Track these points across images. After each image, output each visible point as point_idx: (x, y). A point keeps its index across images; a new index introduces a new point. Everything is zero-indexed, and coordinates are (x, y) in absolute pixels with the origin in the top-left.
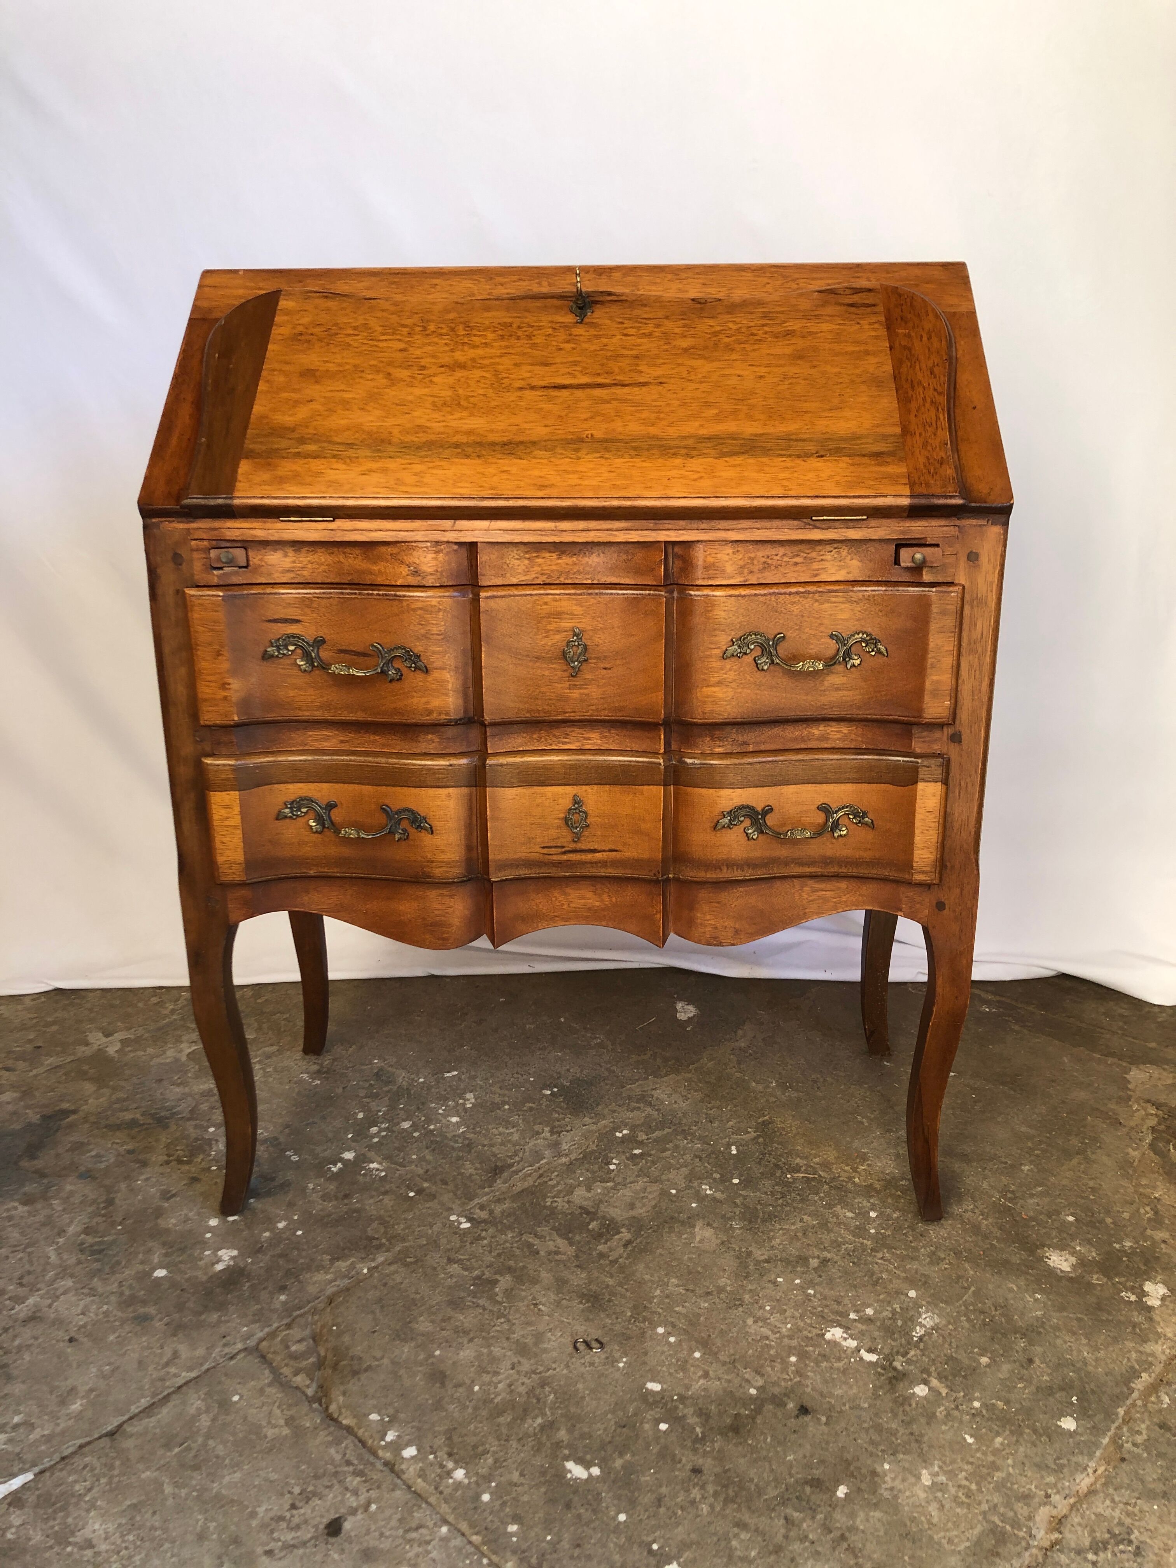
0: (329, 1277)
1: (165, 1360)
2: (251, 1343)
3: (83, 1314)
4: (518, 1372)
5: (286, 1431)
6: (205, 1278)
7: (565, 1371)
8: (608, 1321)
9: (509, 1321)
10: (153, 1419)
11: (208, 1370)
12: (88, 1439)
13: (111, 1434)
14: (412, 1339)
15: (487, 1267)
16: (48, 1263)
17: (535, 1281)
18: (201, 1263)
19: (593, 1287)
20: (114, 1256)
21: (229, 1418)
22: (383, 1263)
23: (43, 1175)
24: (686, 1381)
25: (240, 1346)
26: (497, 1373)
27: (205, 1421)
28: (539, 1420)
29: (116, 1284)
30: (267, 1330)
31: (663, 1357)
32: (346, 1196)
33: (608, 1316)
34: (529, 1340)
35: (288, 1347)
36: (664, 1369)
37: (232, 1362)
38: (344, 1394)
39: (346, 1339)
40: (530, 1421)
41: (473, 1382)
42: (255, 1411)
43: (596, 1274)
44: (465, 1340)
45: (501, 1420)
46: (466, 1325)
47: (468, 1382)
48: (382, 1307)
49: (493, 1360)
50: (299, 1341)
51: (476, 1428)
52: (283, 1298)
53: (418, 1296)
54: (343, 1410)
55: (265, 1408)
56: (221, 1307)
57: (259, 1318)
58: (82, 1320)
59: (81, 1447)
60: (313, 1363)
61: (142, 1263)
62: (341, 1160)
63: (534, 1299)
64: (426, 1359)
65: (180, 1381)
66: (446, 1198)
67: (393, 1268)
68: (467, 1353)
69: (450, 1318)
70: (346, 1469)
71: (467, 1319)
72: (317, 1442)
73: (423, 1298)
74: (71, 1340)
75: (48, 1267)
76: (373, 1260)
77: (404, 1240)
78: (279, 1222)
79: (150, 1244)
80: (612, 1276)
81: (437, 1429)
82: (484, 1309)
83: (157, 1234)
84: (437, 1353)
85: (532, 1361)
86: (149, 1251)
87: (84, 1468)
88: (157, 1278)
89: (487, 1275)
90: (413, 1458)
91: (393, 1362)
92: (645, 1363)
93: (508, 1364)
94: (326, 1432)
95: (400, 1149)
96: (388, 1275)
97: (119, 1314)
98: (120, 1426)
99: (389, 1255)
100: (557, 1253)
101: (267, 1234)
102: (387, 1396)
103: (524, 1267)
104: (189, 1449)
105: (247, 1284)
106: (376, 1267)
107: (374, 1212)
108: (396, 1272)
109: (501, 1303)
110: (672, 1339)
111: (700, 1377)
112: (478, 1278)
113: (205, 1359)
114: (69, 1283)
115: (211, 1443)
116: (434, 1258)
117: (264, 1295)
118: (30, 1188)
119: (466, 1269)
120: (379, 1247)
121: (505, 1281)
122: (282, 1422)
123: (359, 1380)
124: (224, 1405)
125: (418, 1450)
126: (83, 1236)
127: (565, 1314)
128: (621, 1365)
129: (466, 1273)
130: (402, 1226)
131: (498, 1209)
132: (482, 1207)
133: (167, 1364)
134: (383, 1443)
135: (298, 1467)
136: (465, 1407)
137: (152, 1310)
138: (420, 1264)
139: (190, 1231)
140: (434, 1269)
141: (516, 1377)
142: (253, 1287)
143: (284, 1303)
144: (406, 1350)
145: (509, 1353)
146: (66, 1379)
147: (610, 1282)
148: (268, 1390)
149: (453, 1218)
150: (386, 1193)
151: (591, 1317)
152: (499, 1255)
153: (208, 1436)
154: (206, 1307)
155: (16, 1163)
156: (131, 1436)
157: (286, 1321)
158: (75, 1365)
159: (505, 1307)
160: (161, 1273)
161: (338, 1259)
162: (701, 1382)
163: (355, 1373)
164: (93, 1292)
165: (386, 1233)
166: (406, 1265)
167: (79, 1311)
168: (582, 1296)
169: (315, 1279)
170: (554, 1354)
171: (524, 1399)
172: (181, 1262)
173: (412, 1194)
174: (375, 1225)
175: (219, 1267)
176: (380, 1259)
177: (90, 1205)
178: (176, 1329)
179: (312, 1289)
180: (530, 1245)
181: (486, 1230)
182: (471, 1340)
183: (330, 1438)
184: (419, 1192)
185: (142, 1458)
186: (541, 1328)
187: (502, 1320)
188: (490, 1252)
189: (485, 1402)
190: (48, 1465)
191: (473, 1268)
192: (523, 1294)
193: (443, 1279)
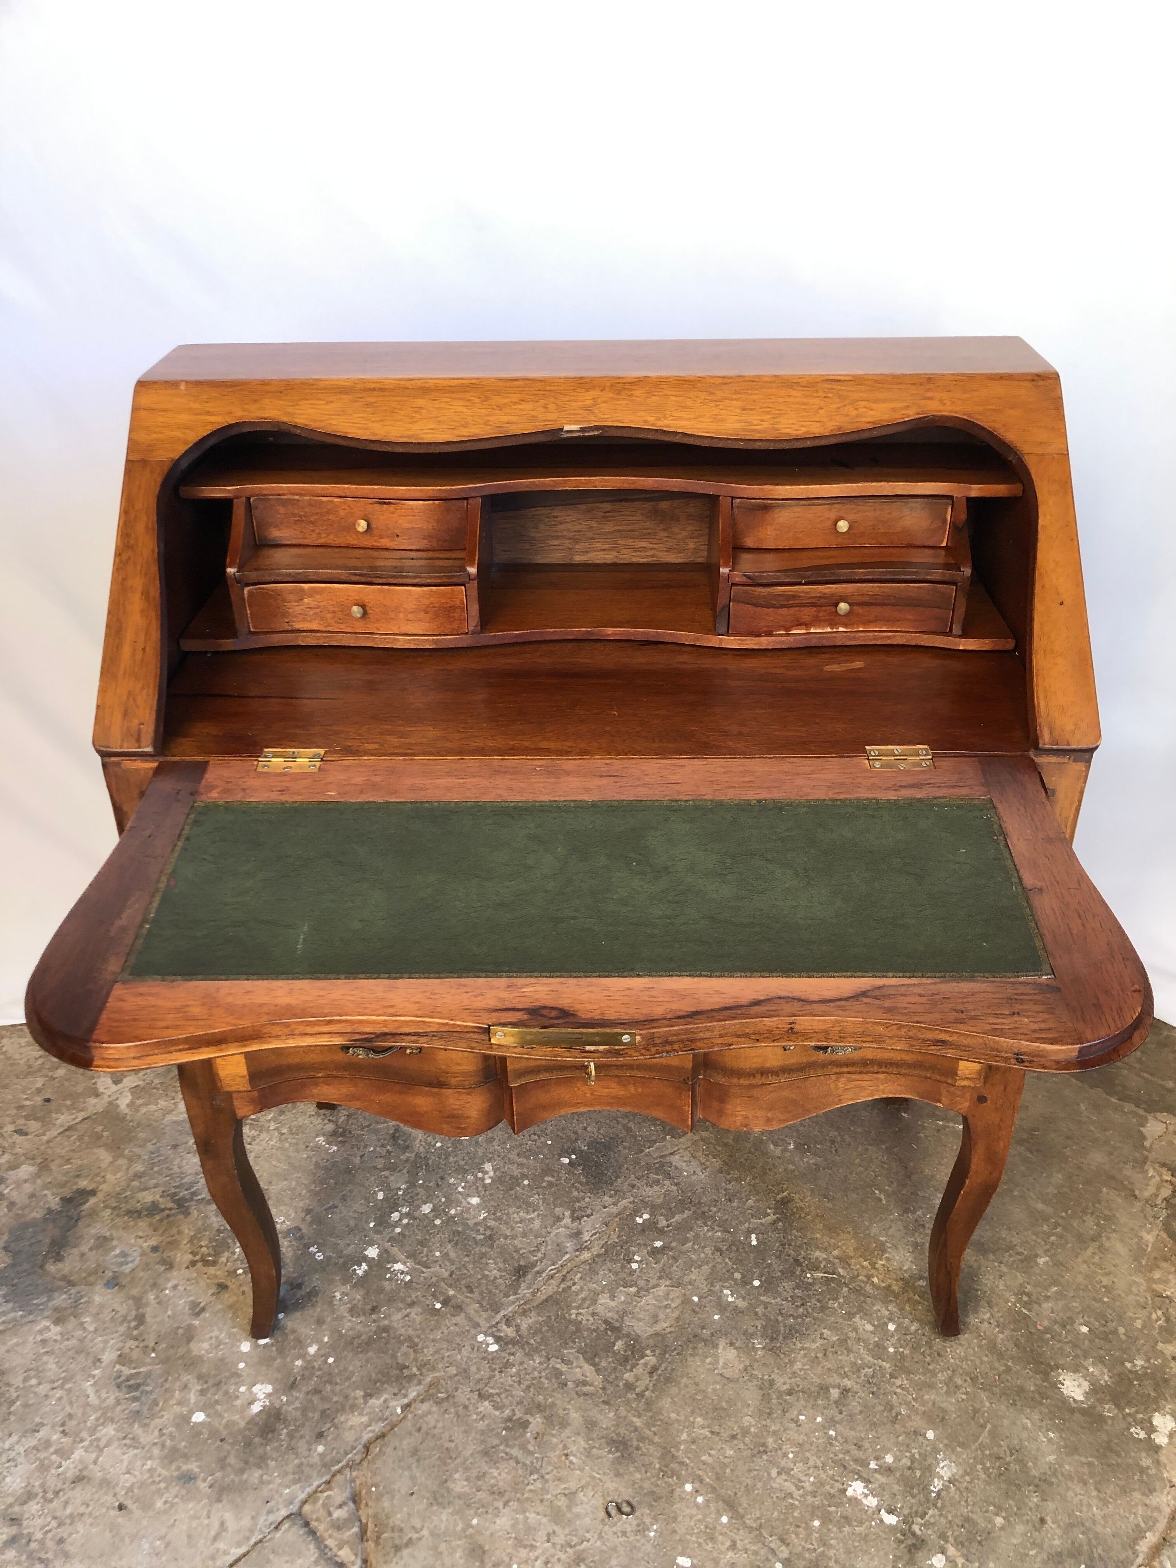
0: (364, 1419)
1: (213, 1533)
2: (294, 1508)
3: (128, 1472)
4: (554, 1544)
6: (242, 1424)
7: (599, 1543)
8: (638, 1476)
9: (542, 1477)
11: (256, 1544)
14: (449, 1503)
15: (518, 1404)
16: (87, 1404)
17: (564, 1424)
18: (238, 1403)
19: (622, 1431)
20: (151, 1392)
22: (414, 1400)
23: (70, 1283)
24: (715, 1554)
25: (284, 1512)
26: (532, 1547)
29: (156, 1433)
30: (309, 1490)
31: (692, 1523)
32: (374, 1309)
33: (637, 1469)
34: (562, 1502)
35: (330, 1514)
36: (694, 1539)
37: (278, 1535)
39: (386, 1503)
41: (511, 1559)
43: (624, 1413)
44: (500, 1504)
46: (501, 1484)
47: (506, 1558)
48: (418, 1460)
49: (530, 1530)
50: (340, 1506)
52: (321, 1449)
53: (452, 1445)
56: (262, 1462)
57: (300, 1476)
58: (127, 1480)
60: (356, 1533)
61: (179, 1403)
62: (365, 1259)
63: (565, 1447)
64: (464, 1530)
65: (229, 1560)
66: (472, 1308)
67: (426, 1406)
68: (503, 1522)
69: (484, 1475)
71: (501, 1475)
73: (457, 1447)
74: (121, 1507)
75: (88, 1409)
76: (405, 1396)
77: (434, 1369)
78: (310, 1345)
79: (186, 1378)
80: (639, 1415)
82: (518, 1462)
83: (191, 1363)
84: (475, 1521)
85: (567, 1531)
86: (185, 1387)
88: (195, 1423)
89: (518, 1414)
91: (433, 1534)
92: (674, 1531)
93: (541, 1535)
95: (422, 1243)
96: (421, 1417)
97: (165, 1473)
99: (421, 1388)
100: (585, 1383)
101: (299, 1363)
103: (553, 1405)
105: (285, 1431)
106: (408, 1405)
107: (403, 1331)
108: (430, 1412)
109: (532, 1453)
110: (700, 1499)
111: (728, 1549)
112: (509, 1419)
113: (252, 1531)
114: (110, 1430)
116: (463, 1395)
117: (302, 1446)
118: (59, 1300)
119: (497, 1408)
120: (410, 1378)
121: (536, 1422)
123: (401, 1558)
126: (118, 1366)
127: (596, 1468)
128: (652, 1534)
129: (497, 1413)
130: (431, 1350)
131: (525, 1323)
132: (508, 1321)
133: (215, 1539)
137: (193, 1466)
138: (451, 1401)
139: (222, 1360)
140: (466, 1407)
141: (552, 1551)
142: (291, 1436)
143: (322, 1456)
144: (444, 1518)
145: (544, 1520)
146: (121, 1559)
147: (638, 1422)
149: (481, 1338)
150: (412, 1305)
151: (621, 1471)
152: (528, 1387)
154: (247, 1462)
155: (42, 1267)
157: (326, 1478)
158: (127, 1540)
159: (537, 1458)
160: (199, 1417)
161: (371, 1396)
162: (730, 1554)
163: (397, 1549)
164: (135, 1443)
165: (415, 1360)
166: (439, 1402)
167: (124, 1470)
168: (611, 1442)
169: (350, 1423)
170: (587, 1520)
172: (217, 1402)
173: (438, 1306)
174: (404, 1348)
175: (256, 1408)
176: (413, 1394)
177: (121, 1324)
178: (221, 1492)
179: (348, 1436)
180: (558, 1373)
181: (513, 1354)
182: (506, 1504)
184: (445, 1303)
186: (573, 1485)
187: (535, 1476)
188: (520, 1383)
191: (504, 1406)
192: (554, 1440)
193: (475, 1421)
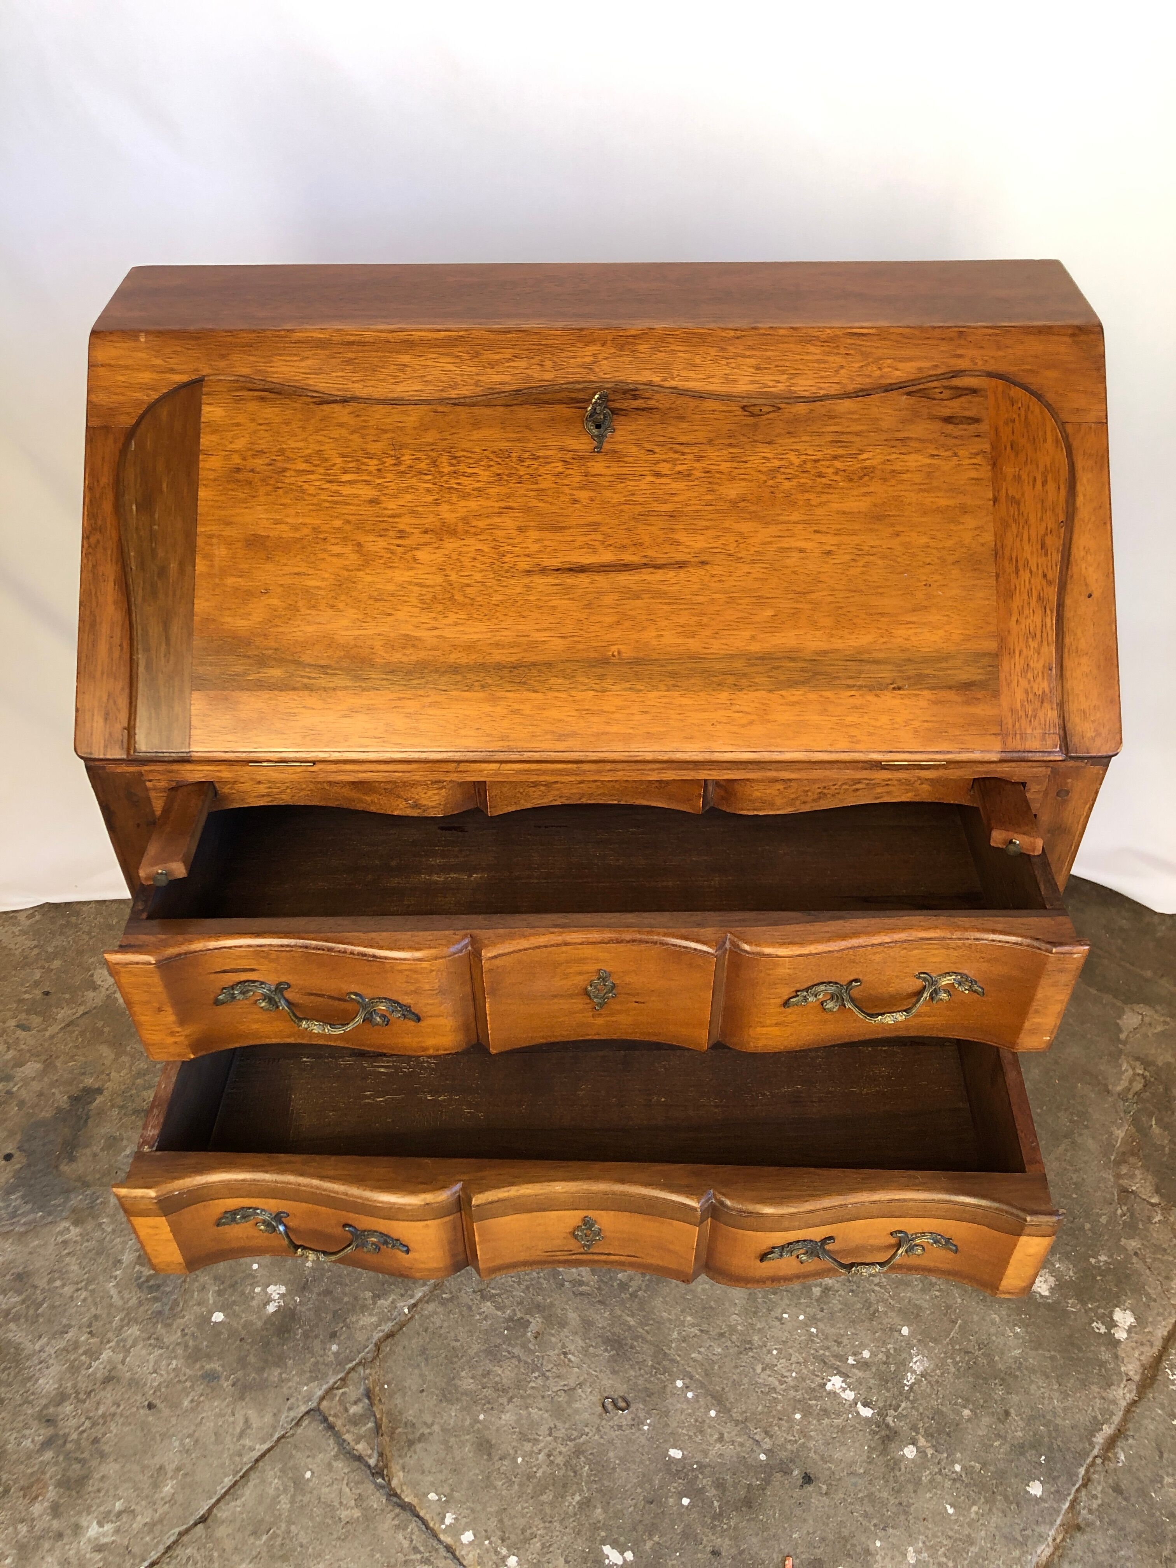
0: (374, 1319)
1: (238, 1430)
2: (312, 1404)
3: (156, 1369)
4: (556, 1439)
5: (357, 1513)
6: (259, 1324)
7: (597, 1437)
8: (632, 1373)
9: (544, 1375)
10: (238, 1502)
11: (279, 1439)
12: (184, 1527)
13: (203, 1519)
14: (457, 1399)
15: (518, 1304)
16: (115, 1304)
17: (563, 1323)
18: (254, 1303)
19: (616, 1330)
20: (173, 1293)
21: (306, 1499)
22: (421, 1300)
23: (86, 1185)
24: (704, 1446)
25: (303, 1409)
26: (536, 1441)
27: (284, 1503)
28: (577, 1498)
29: (179, 1333)
30: (325, 1386)
31: (683, 1417)
33: (632, 1366)
34: (562, 1398)
35: (346, 1410)
36: (684, 1432)
37: (299, 1430)
38: (403, 1468)
39: (398, 1400)
40: (569, 1498)
41: (516, 1452)
42: (327, 1490)
43: (619, 1313)
44: (504, 1400)
45: (544, 1498)
46: (505, 1381)
47: (512, 1452)
48: (426, 1359)
49: (534, 1425)
50: (356, 1401)
51: (523, 1508)
52: (334, 1348)
53: (458, 1344)
54: (404, 1488)
55: (335, 1487)
56: (280, 1361)
57: (316, 1375)
58: (157, 1377)
59: (181, 1534)
60: (370, 1429)
61: (201, 1303)
63: (564, 1346)
64: (472, 1425)
65: (256, 1454)
67: (431, 1307)
68: (508, 1417)
69: (489, 1372)
70: (413, 1557)
71: (505, 1373)
72: (386, 1526)
73: (462, 1346)
74: (149, 1403)
75: (113, 1310)
76: (412, 1297)
79: (205, 1278)
80: (633, 1315)
81: (489, 1509)
84: (482, 1417)
85: (567, 1425)
86: (203, 1288)
87: (187, 1562)
88: (217, 1323)
89: (519, 1315)
90: (471, 1543)
91: (443, 1429)
92: (667, 1425)
93: (545, 1429)
94: (392, 1515)
96: (428, 1317)
97: (188, 1370)
98: (210, 1510)
99: (425, 1290)
100: (579, 1285)
102: (441, 1471)
103: (552, 1305)
104: (275, 1536)
105: (300, 1332)
106: (415, 1306)
108: (436, 1313)
109: (533, 1352)
110: (690, 1395)
111: (716, 1441)
112: (510, 1319)
113: (274, 1428)
114: (135, 1331)
115: (293, 1527)
116: (468, 1294)
117: (317, 1345)
118: (76, 1200)
119: (498, 1309)
121: (536, 1323)
122: (353, 1503)
123: (415, 1452)
124: (299, 1484)
125: (475, 1536)
126: (137, 1268)
127: (593, 1365)
128: (646, 1428)
129: (499, 1313)
133: (241, 1435)
134: (443, 1527)
135: (373, 1556)
136: (511, 1483)
137: (219, 1365)
138: (455, 1302)
140: (469, 1308)
141: (554, 1444)
142: (306, 1335)
143: (336, 1354)
144: (453, 1414)
145: (546, 1415)
146: (153, 1456)
147: (632, 1322)
148: (335, 1464)
151: (616, 1368)
152: (526, 1289)
153: (290, 1522)
154: (266, 1361)
155: (57, 1167)
156: (223, 1522)
157: (341, 1375)
158: (158, 1438)
159: (538, 1357)
160: (220, 1317)
161: (379, 1297)
162: (718, 1446)
163: (411, 1443)
164: (159, 1343)
166: (443, 1303)
167: (152, 1367)
168: (607, 1341)
169: (361, 1323)
170: (586, 1415)
171: (562, 1472)
172: (234, 1302)
175: (271, 1308)
176: (419, 1295)
178: (243, 1390)
179: (360, 1337)
180: (555, 1275)
182: (510, 1400)
183: (396, 1522)
185: (236, 1549)
186: (572, 1382)
187: (537, 1374)
188: (519, 1283)
189: (529, 1477)
190: (155, 1557)
191: (504, 1307)
192: (553, 1339)
193: (479, 1321)
